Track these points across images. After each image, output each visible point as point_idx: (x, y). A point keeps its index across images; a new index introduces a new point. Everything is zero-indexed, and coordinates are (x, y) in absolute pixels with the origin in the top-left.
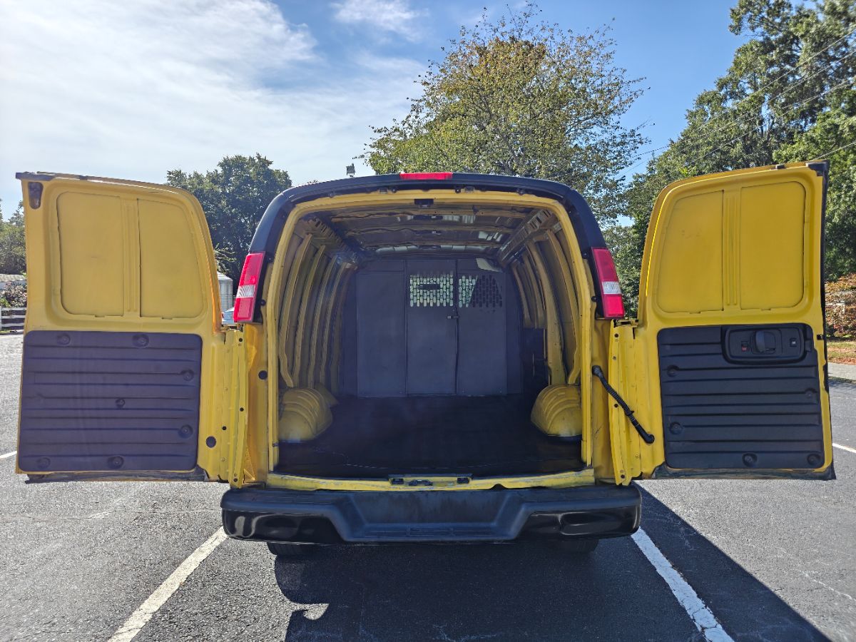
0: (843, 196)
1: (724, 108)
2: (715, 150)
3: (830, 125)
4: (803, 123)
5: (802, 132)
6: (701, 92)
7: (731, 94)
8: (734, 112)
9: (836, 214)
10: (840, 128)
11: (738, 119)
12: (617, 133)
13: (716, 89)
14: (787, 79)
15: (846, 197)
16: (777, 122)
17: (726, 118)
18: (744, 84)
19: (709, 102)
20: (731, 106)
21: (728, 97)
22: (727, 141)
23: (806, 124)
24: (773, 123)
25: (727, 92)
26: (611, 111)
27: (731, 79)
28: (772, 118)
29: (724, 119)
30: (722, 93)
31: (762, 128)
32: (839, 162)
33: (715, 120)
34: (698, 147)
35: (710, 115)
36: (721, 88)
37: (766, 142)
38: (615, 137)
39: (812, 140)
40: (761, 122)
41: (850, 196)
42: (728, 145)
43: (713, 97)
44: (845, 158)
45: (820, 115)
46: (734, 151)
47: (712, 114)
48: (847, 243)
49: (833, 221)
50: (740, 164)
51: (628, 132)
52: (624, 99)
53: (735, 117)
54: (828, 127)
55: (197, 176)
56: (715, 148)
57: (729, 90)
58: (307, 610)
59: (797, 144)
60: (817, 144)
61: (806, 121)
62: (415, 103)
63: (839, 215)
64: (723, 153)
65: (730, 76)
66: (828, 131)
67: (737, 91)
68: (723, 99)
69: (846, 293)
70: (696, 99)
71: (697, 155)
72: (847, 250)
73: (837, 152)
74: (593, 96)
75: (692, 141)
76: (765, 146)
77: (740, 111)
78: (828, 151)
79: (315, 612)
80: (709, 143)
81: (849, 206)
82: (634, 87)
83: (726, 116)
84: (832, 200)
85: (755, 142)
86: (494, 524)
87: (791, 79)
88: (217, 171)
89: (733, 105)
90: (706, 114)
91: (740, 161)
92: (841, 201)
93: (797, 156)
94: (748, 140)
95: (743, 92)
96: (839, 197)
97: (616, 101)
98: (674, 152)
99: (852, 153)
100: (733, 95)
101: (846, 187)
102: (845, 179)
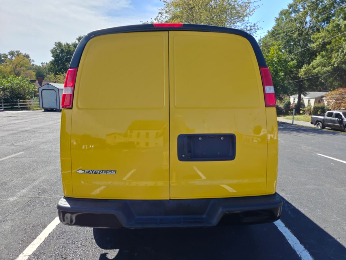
0: (339, 55)
1: (290, 17)
2: (286, 35)
3: (335, 24)
4: (323, 24)
5: (323, 28)
6: (281, 10)
7: (294, 11)
8: (295, 19)
9: (336, 62)
10: (341, 26)
11: (297, 22)
12: (248, 25)
13: (287, 8)
14: (319, 4)
15: (341, 55)
16: (312, 24)
17: (292, 21)
18: (300, 7)
19: (285, 14)
20: (294, 16)
21: (293, 12)
22: (292, 31)
23: (324, 25)
24: (311, 24)
25: (292, 10)
26: (246, 16)
27: (294, 5)
28: (311, 21)
29: (291, 22)
30: (290, 10)
31: (306, 26)
32: (338, 41)
33: (287, 22)
34: (279, 34)
35: (285, 20)
36: (290, 8)
37: (308, 32)
38: (247, 26)
39: (328, 31)
40: (306, 23)
41: (342, 55)
42: (292, 33)
43: (286, 12)
44: (340, 39)
45: (331, 20)
46: (294, 35)
47: (286, 19)
48: (338, 75)
49: (335, 66)
50: (297, 41)
51: (252, 25)
52: (251, 10)
53: (295, 21)
54: (335, 25)
55: (68, 44)
56: (287, 34)
57: (293, 9)
58: (108, 253)
59: (321, 33)
60: (330, 33)
61: (325, 23)
62: (160, 11)
63: (337, 63)
64: (290, 37)
65: (294, 3)
66: (334, 27)
67: (296, 9)
68: (291, 13)
69: (337, 96)
70: (279, 13)
71: (279, 37)
72: (338, 78)
73: (338, 36)
74: (238, 9)
75: (277, 31)
76: (307, 34)
77: (297, 18)
78: (334, 36)
79: (112, 254)
80: (284, 32)
81: (342, 59)
82: (256, 4)
83: (292, 20)
84: (335, 57)
85: (303, 32)
86: (204, 216)
87: (321, 4)
88: (76, 42)
89: (295, 15)
90: (283, 20)
91: (296, 40)
92: (339, 57)
93: (321, 38)
94: (300, 31)
95: (299, 10)
96: (338, 55)
97: (248, 11)
98: (269, 36)
99: (344, 37)
100: (295, 11)
101: (341, 51)
102: (340, 48)
